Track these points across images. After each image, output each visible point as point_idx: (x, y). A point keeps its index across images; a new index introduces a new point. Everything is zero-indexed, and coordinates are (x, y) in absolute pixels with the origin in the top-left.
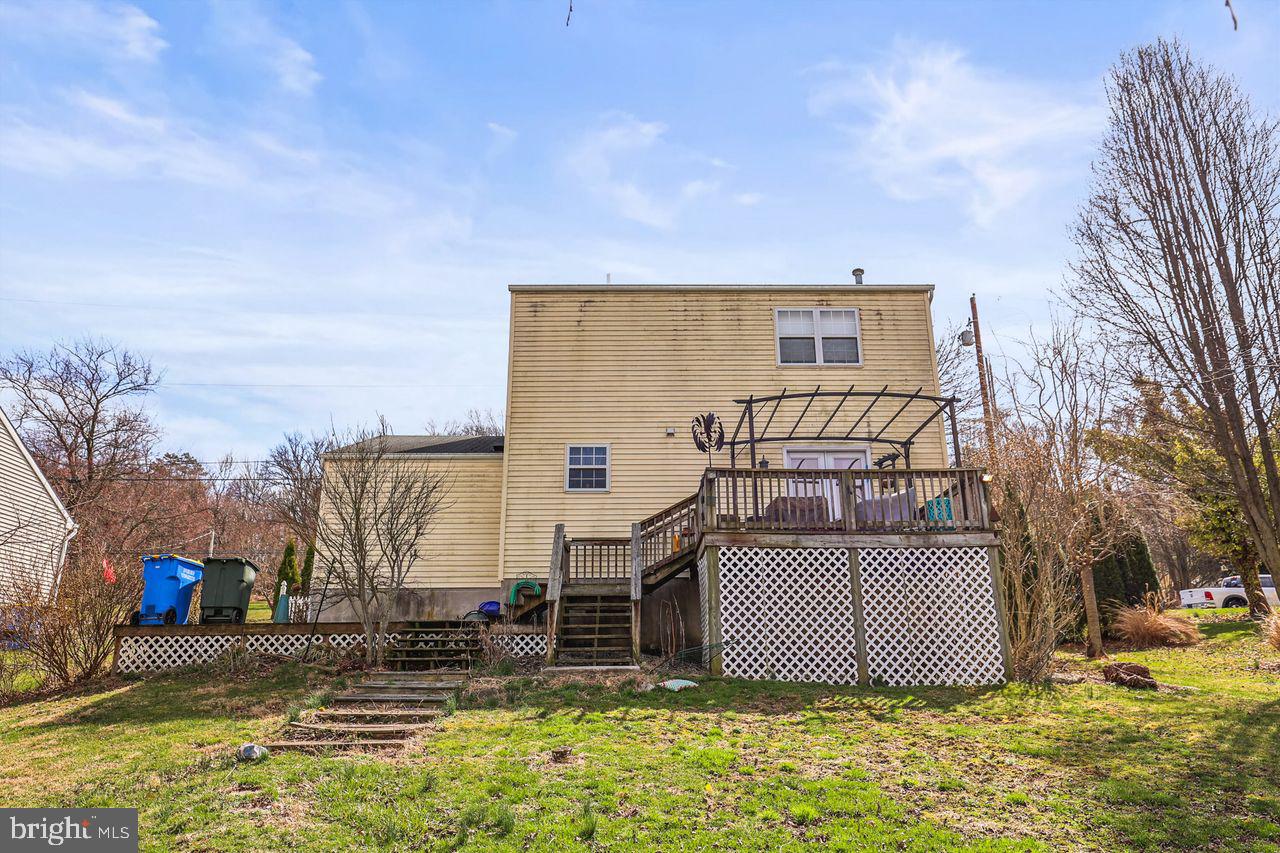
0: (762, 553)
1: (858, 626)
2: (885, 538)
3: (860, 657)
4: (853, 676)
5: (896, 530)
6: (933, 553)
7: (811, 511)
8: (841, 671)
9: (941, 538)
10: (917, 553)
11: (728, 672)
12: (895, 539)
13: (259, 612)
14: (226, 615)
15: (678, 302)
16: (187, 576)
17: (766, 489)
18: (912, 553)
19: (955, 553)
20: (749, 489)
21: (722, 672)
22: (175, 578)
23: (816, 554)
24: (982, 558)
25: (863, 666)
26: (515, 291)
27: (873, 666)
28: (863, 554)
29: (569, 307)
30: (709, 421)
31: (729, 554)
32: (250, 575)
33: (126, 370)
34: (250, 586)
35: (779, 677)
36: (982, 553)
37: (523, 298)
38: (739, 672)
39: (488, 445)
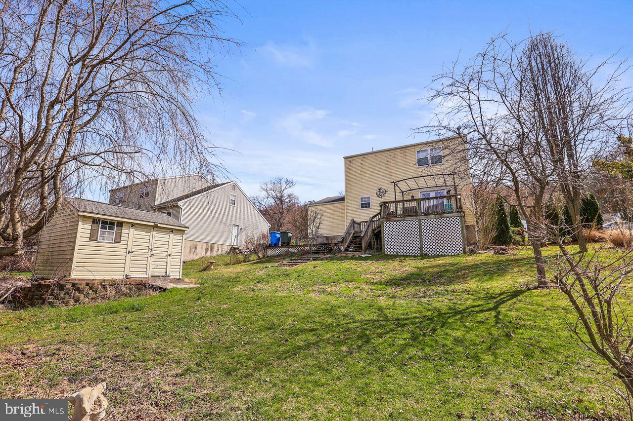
0: (395, 223)
1: (421, 241)
2: (428, 216)
3: (421, 248)
4: (419, 253)
5: (431, 214)
6: (443, 219)
7: (411, 210)
8: (416, 252)
9: (445, 215)
10: (438, 220)
11: (386, 253)
12: (432, 216)
13: (293, 242)
14: (286, 244)
15: (388, 153)
16: (278, 236)
17: (399, 205)
18: (437, 220)
19: (450, 219)
20: (394, 206)
21: (385, 253)
22: (275, 236)
23: (409, 222)
24: (458, 220)
25: (422, 251)
26: (345, 158)
27: (425, 250)
28: (423, 221)
29: (359, 160)
30: (380, 189)
31: (387, 224)
32: (290, 235)
33: (287, 182)
34: (290, 237)
35: (399, 254)
36: (458, 218)
37: (347, 160)
38: (389, 253)
39: (342, 199)
